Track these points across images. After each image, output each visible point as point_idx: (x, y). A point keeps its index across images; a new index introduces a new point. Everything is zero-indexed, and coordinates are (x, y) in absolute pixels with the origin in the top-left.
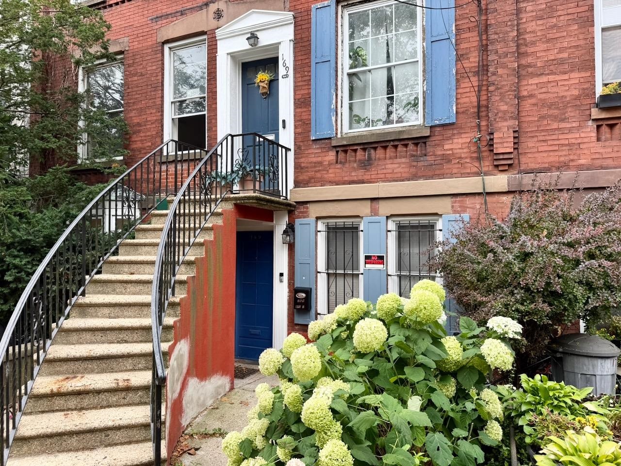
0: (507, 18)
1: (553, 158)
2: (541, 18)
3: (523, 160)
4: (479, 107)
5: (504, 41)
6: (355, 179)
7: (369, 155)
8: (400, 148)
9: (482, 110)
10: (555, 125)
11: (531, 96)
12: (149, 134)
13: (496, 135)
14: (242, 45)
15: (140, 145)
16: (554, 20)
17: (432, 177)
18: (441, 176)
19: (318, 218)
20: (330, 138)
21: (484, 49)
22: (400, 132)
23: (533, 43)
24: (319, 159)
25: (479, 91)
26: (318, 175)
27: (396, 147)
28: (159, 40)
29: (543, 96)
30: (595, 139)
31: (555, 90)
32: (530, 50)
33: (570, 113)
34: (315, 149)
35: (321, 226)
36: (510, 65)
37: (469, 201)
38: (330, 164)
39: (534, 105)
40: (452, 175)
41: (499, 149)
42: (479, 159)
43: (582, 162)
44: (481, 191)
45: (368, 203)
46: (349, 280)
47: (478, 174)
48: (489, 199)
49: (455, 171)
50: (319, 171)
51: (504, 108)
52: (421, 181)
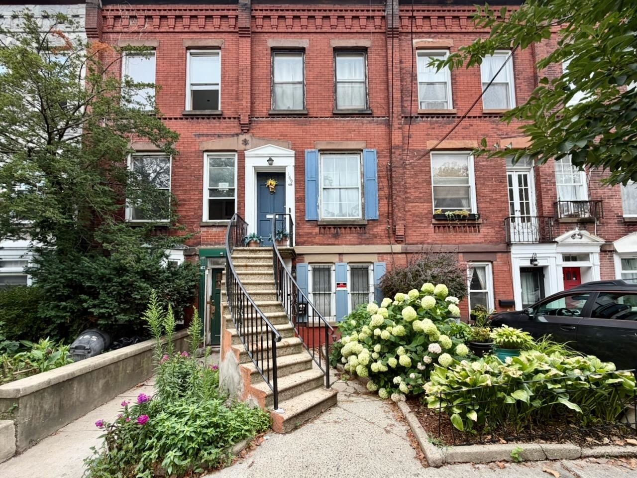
0: (400, 176)
1: (419, 239)
2: (412, 177)
3: (407, 239)
4: (388, 213)
5: (399, 185)
6: (330, 243)
7: (337, 231)
8: (353, 229)
9: (390, 215)
10: (419, 225)
11: (409, 211)
12: (193, 207)
13: (397, 227)
14: (264, 163)
15: (185, 214)
16: (417, 180)
17: (368, 244)
18: (373, 244)
19: (309, 263)
20: (317, 221)
21: (391, 187)
22: (354, 221)
23: (410, 188)
24: (310, 231)
25: (388, 206)
26: (310, 240)
27: (350, 228)
28: (200, 149)
29: (414, 212)
30: (433, 232)
31: (418, 209)
32: (408, 191)
33: (424, 220)
34: (307, 226)
35: (310, 268)
36: (402, 196)
37: (385, 256)
38: (316, 234)
39: (411, 215)
40: (377, 244)
41: (398, 233)
42: (389, 237)
43: (429, 241)
44: (390, 252)
45: (338, 255)
46: (327, 297)
47: (388, 244)
48: (395, 256)
49: (379, 242)
50: (310, 237)
51: (400, 215)
52: (364, 246)
